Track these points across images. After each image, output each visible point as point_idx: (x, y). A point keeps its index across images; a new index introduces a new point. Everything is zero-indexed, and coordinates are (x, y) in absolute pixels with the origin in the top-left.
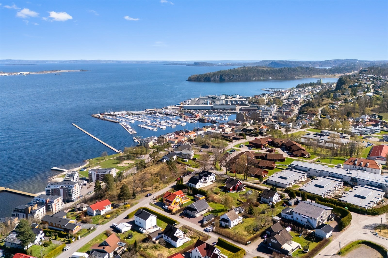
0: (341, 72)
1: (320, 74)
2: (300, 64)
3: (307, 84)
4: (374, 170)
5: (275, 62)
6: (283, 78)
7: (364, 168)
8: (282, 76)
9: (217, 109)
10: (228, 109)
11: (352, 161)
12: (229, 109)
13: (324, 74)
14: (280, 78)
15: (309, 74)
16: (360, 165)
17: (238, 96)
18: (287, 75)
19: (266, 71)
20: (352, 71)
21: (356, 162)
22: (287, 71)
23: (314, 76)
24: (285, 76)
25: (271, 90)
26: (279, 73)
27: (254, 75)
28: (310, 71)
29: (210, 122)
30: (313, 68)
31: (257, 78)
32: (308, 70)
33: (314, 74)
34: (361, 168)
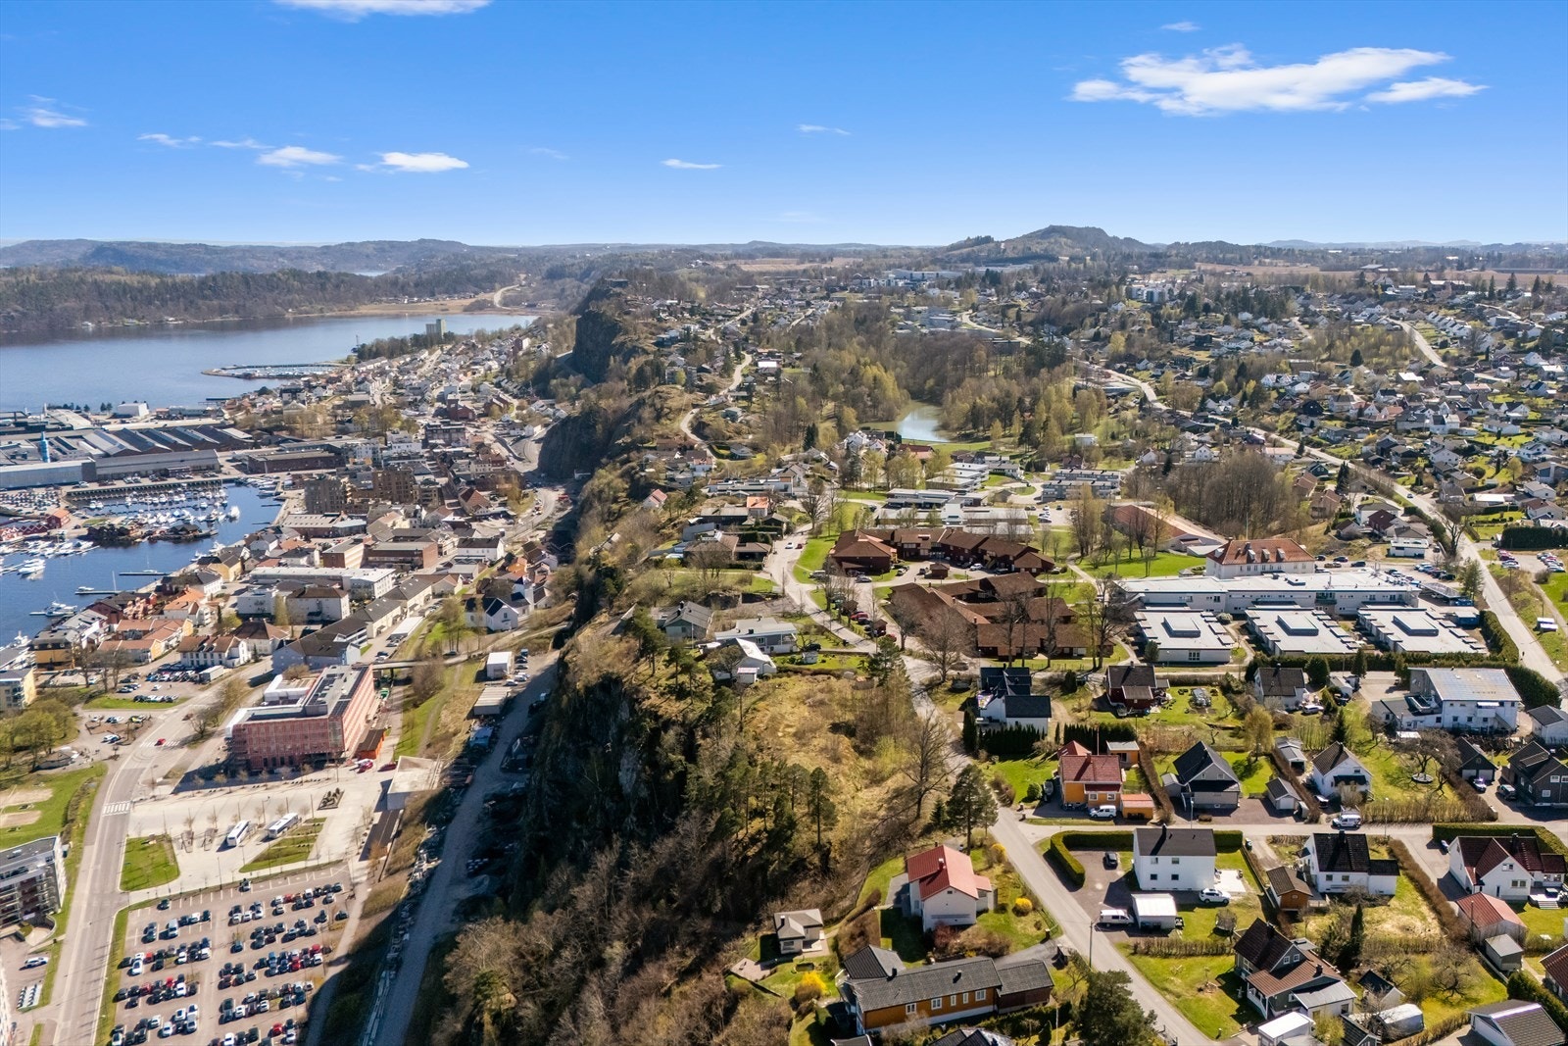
0: (459, 288)
1: (380, 301)
2: (239, 258)
3: (403, 341)
4: (1300, 565)
5: (114, 250)
6: (232, 318)
7: (1276, 566)
8: (223, 311)
9: (120, 477)
10: (180, 471)
11: (1238, 554)
12: (187, 471)
13: (396, 301)
14: (218, 319)
15: (338, 300)
16: (1264, 560)
17: (143, 410)
18: (248, 304)
19: (140, 291)
20: (497, 285)
21: (1252, 552)
22: (242, 288)
23: (364, 310)
24: (237, 312)
25: (259, 372)
26: (205, 297)
27: (87, 309)
28: (337, 286)
29: (164, 538)
30: (346, 275)
31: (106, 324)
32: (329, 286)
33: (357, 300)
34: (1267, 567)
